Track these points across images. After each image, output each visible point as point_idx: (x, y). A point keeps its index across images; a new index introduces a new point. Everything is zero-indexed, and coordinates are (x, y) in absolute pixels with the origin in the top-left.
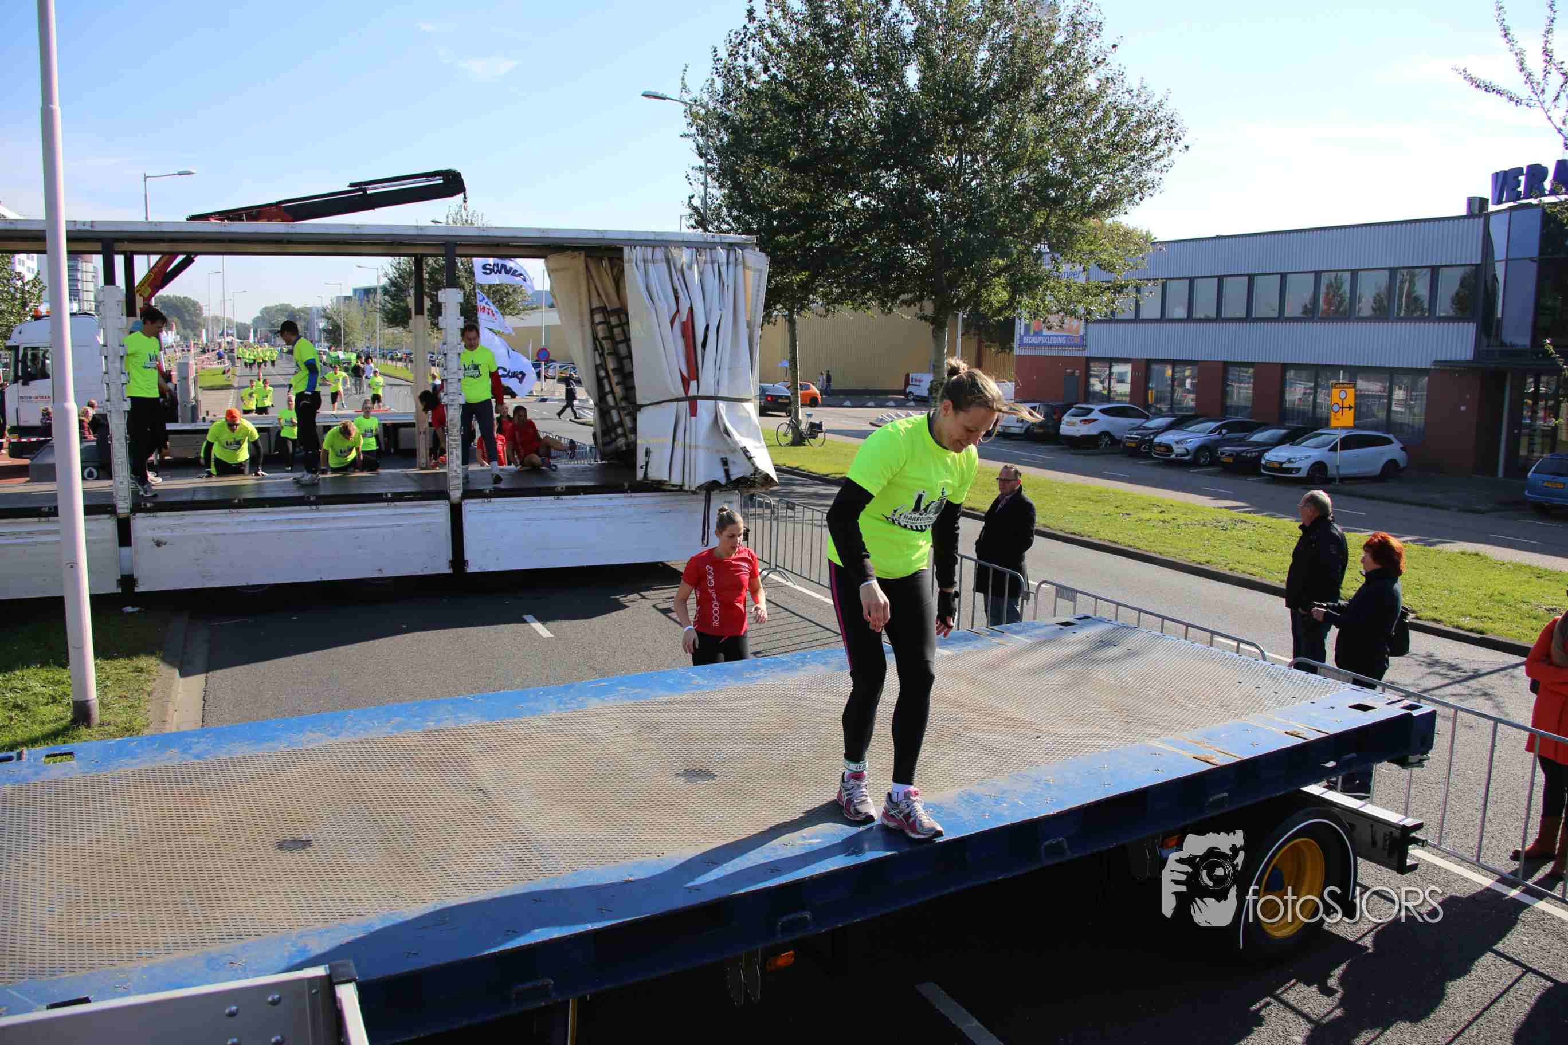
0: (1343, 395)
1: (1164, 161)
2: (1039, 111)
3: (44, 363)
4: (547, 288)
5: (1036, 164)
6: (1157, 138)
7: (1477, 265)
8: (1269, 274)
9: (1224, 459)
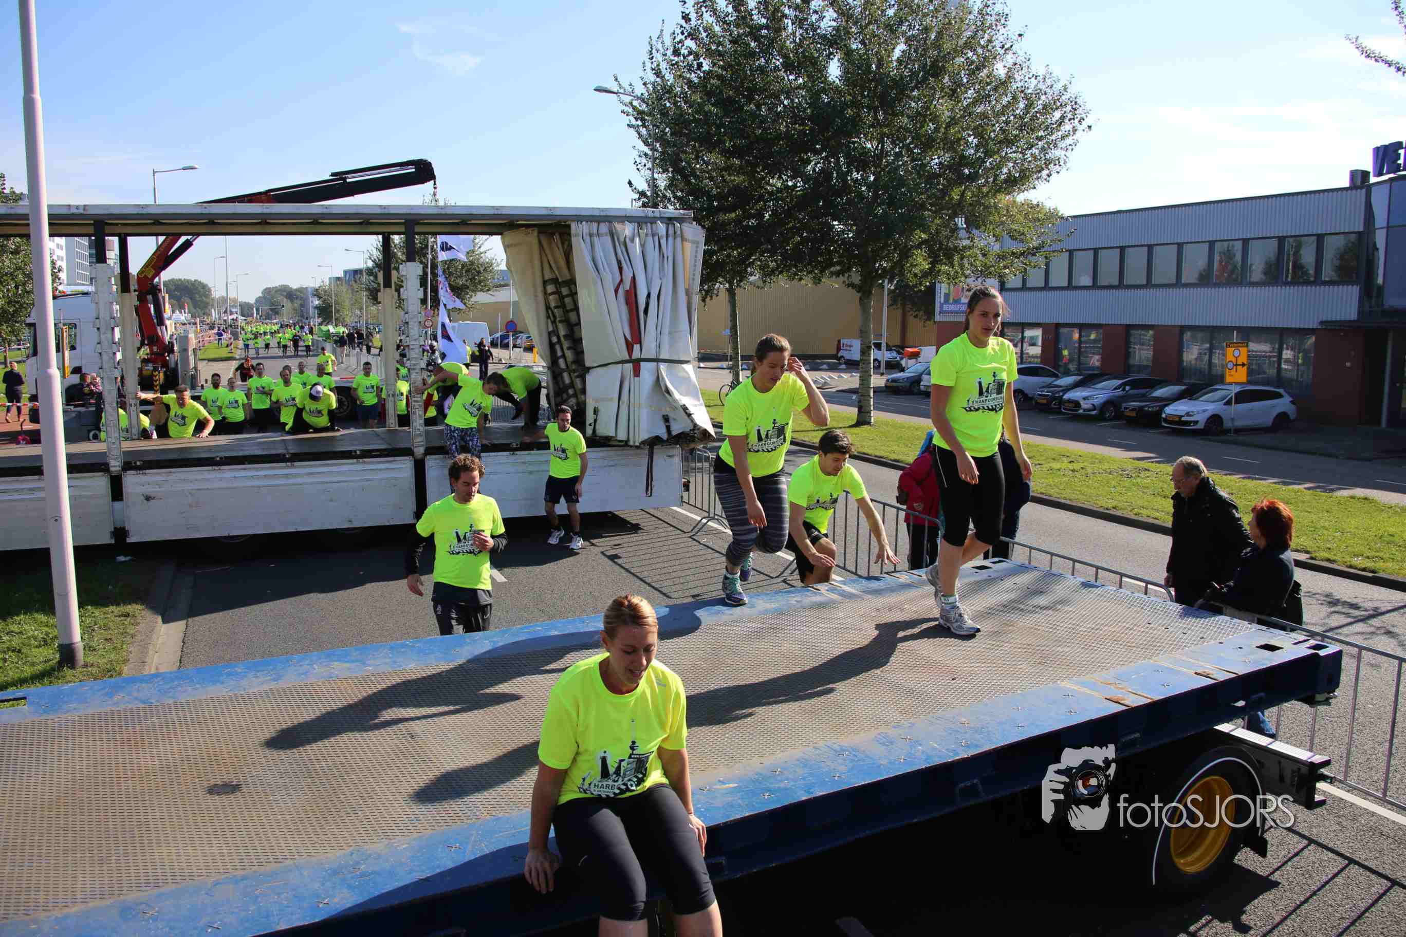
0: (1237, 353)
1: (1069, 141)
2: (952, 96)
5: (951, 145)
6: (1063, 118)
7: (1359, 233)
8: (1167, 244)
9: (1128, 413)
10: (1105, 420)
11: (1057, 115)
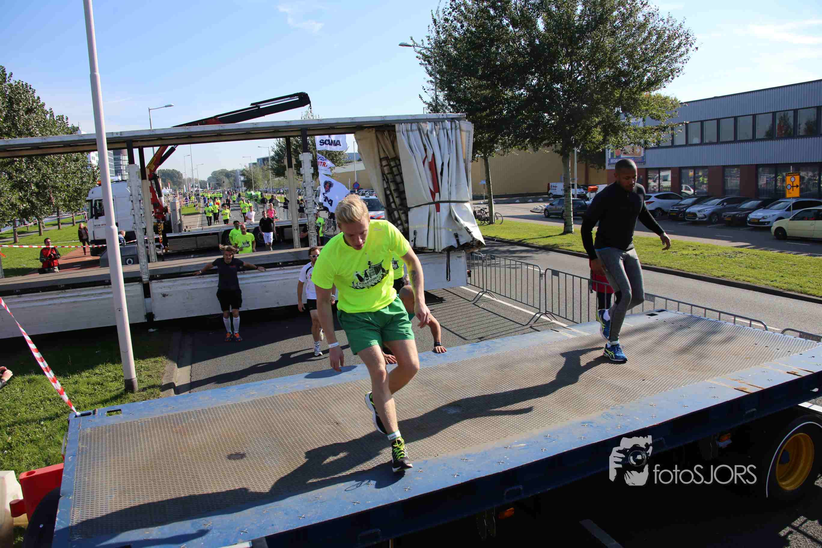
0: (793, 179)
1: (684, 57)
2: (612, 35)
3: (103, 207)
4: (356, 151)
5: (613, 64)
6: (680, 45)
8: (746, 115)
9: (727, 219)
10: (713, 223)
11: (677, 42)
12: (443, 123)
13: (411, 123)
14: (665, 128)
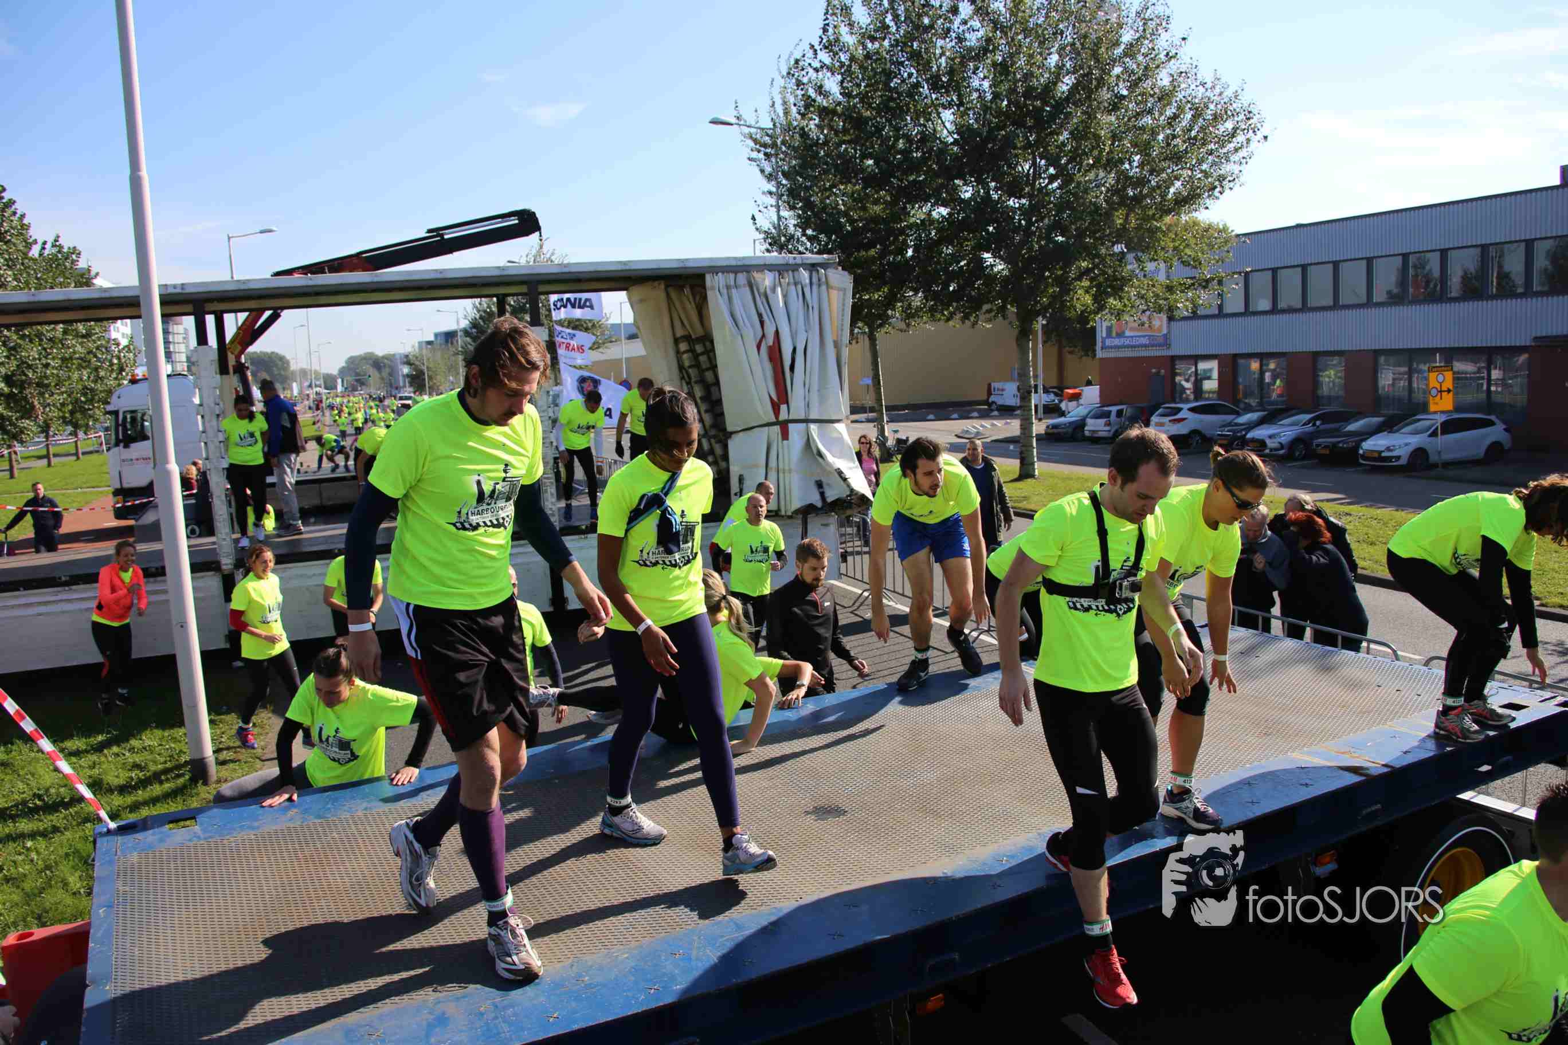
0: (1441, 378)
1: (1242, 153)
3: (142, 425)
5: (1113, 164)
6: (1235, 130)
8: (1354, 260)
9: (1320, 451)
10: (1296, 460)
11: (1229, 125)
12: (796, 273)
13: (736, 273)
14: (1207, 281)
